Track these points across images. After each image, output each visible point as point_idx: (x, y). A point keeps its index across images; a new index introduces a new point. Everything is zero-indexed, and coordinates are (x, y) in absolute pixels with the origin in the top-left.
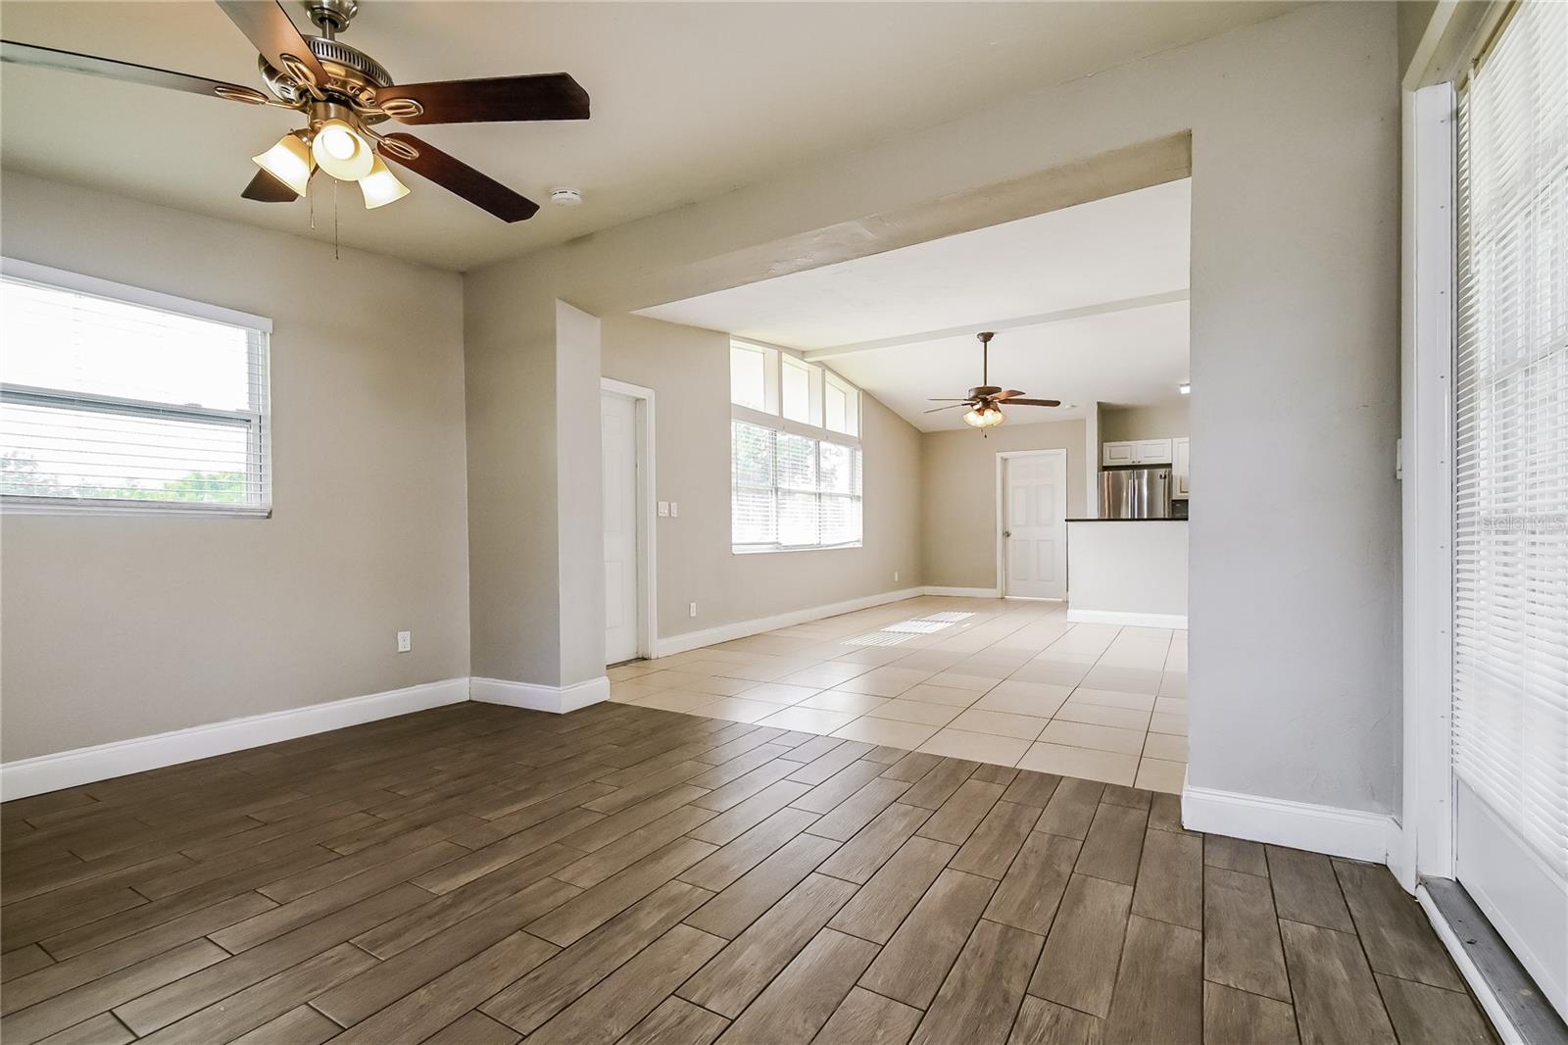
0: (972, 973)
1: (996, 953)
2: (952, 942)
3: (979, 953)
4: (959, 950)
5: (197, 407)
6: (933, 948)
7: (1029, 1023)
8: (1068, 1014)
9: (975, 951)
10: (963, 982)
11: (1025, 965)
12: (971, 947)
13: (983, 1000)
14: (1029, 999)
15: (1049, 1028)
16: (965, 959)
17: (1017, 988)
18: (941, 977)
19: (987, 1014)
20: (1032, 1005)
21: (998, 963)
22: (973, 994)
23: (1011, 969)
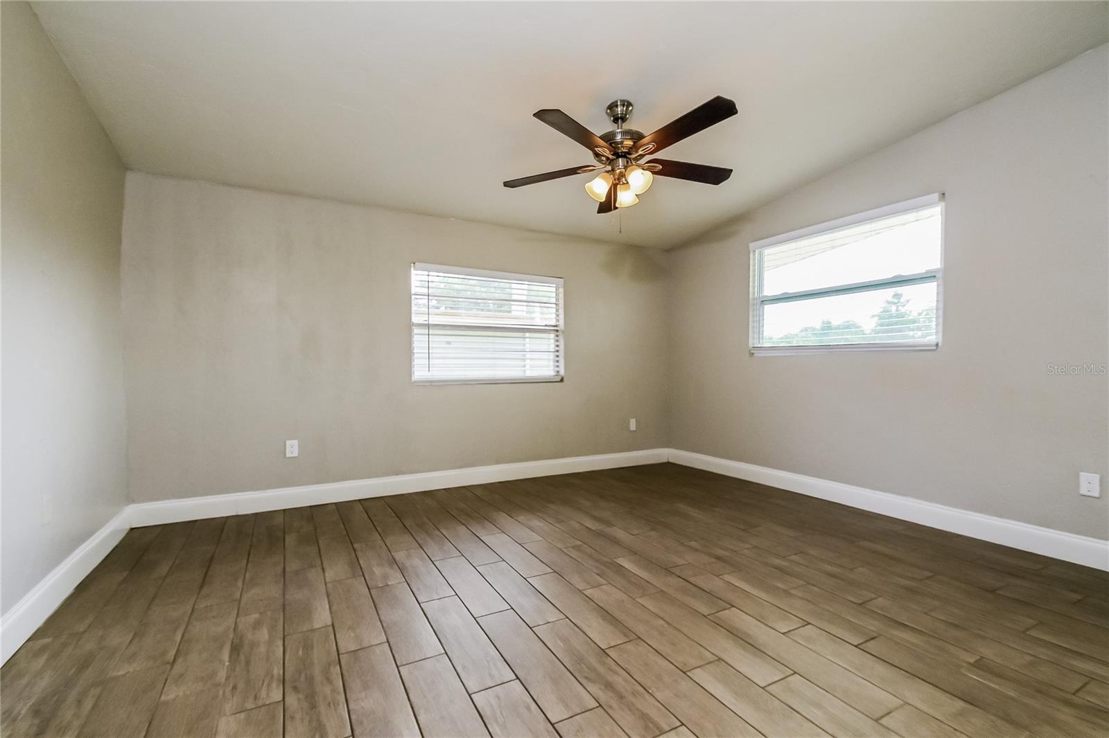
0: (327, 690)
1: (320, 712)
2: (358, 699)
3: (332, 704)
4: (348, 697)
5: (900, 276)
6: (366, 687)
7: (274, 685)
8: (249, 705)
9: (336, 704)
10: (329, 680)
11: (292, 718)
12: (341, 706)
13: (310, 680)
14: (280, 698)
15: (260, 690)
16: (339, 693)
17: (292, 700)
18: (345, 674)
19: (303, 674)
20: (277, 695)
21: (313, 706)
22: (319, 678)
23: (302, 709)
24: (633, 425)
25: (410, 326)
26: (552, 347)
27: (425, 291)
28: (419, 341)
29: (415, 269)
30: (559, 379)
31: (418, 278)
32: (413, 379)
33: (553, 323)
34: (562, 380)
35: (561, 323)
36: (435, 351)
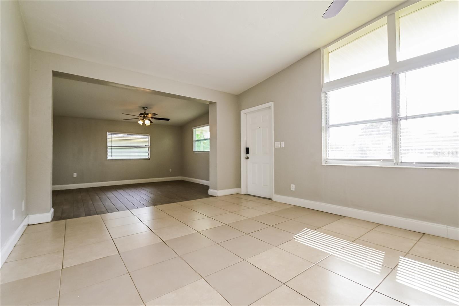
24: (171, 170)
25: (106, 147)
26: (148, 151)
27: (111, 138)
28: (109, 150)
29: (108, 133)
30: (149, 159)
31: (109, 135)
32: (107, 159)
33: (148, 145)
34: (150, 159)
35: (150, 145)
36: (113, 152)
